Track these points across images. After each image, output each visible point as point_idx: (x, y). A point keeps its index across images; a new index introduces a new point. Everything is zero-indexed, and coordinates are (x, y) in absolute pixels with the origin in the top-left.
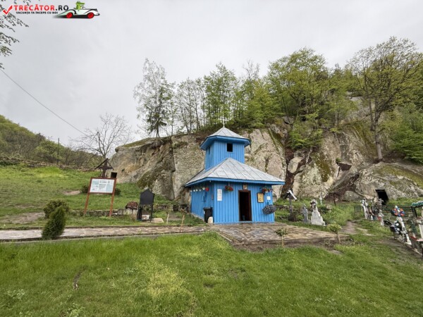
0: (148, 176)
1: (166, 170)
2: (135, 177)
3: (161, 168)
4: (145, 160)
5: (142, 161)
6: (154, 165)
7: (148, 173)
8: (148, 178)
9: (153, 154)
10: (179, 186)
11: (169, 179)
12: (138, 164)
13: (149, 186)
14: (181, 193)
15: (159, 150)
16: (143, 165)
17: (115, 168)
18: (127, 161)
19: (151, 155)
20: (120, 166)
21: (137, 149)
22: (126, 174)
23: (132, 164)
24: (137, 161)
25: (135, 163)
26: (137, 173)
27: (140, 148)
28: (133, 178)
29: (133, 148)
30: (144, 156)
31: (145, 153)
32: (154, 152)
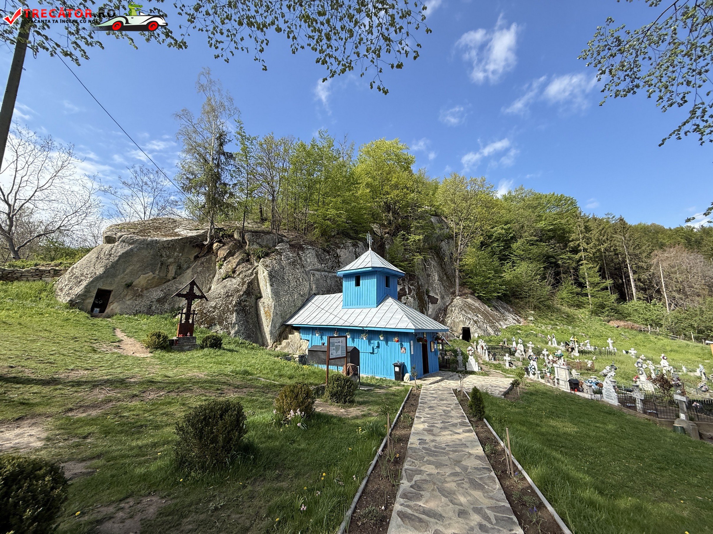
4: (180, 267)
9: (198, 257)
11: (253, 310)
16: (174, 278)
17: (110, 280)
18: (140, 267)
19: (192, 259)
20: (122, 275)
21: (165, 245)
22: (138, 294)
23: (151, 273)
24: (161, 268)
25: (157, 272)
26: (165, 293)
27: (172, 243)
28: (155, 303)
29: (156, 240)
30: (178, 259)
31: (181, 254)
32: (199, 254)
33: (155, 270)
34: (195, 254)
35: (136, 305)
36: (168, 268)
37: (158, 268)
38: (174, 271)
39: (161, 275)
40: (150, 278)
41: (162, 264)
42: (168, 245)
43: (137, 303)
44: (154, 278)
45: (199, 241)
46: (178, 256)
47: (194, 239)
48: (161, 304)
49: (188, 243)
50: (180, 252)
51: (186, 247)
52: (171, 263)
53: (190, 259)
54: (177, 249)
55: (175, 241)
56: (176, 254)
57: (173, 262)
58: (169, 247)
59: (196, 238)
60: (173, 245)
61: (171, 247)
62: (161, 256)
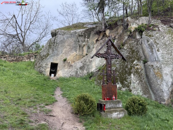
4: (89, 48)
10: (170, 84)
15: (104, 36)
16: (87, 55)
17: (56, 57)
18: (69, 49)
19: (95, 42)
20: (61, 54)
21: (80, 34)
22: (70, 65)
23: (75, 52)
24: (79, 49)
25: (78, 51)
26: (83, 64)
27: (83, 32)
28: (79, 70)
29: (75, 32)
30: (88, 43)
31: (89, 39)
32: (98, 38)
33: (77, 51)
34: (96, 39)
35: (70, 71)
36: (83, 49)
37: (78, 49)
38: (86, 50)
39: (80, 53)
40: (75, 55)
41: (80, 47)
42: (81, 34)
43: (70, 70)
44: (77, 55)
45: (98, 30)
46: (87, 41)
47: (95, 29)
48: (82, 70)
49: (92, 32)
50: (88, 38)
51: (91, 34)
52: (84, 45)
53: (94, 42)
54: (87, 36)
55: (85, 31)
56: (86, 39)
57: (85, 44)
58: (82, 36)
59: (96, 28)
60: (84, 34)
61: (83, 35)
62: (79, 41)
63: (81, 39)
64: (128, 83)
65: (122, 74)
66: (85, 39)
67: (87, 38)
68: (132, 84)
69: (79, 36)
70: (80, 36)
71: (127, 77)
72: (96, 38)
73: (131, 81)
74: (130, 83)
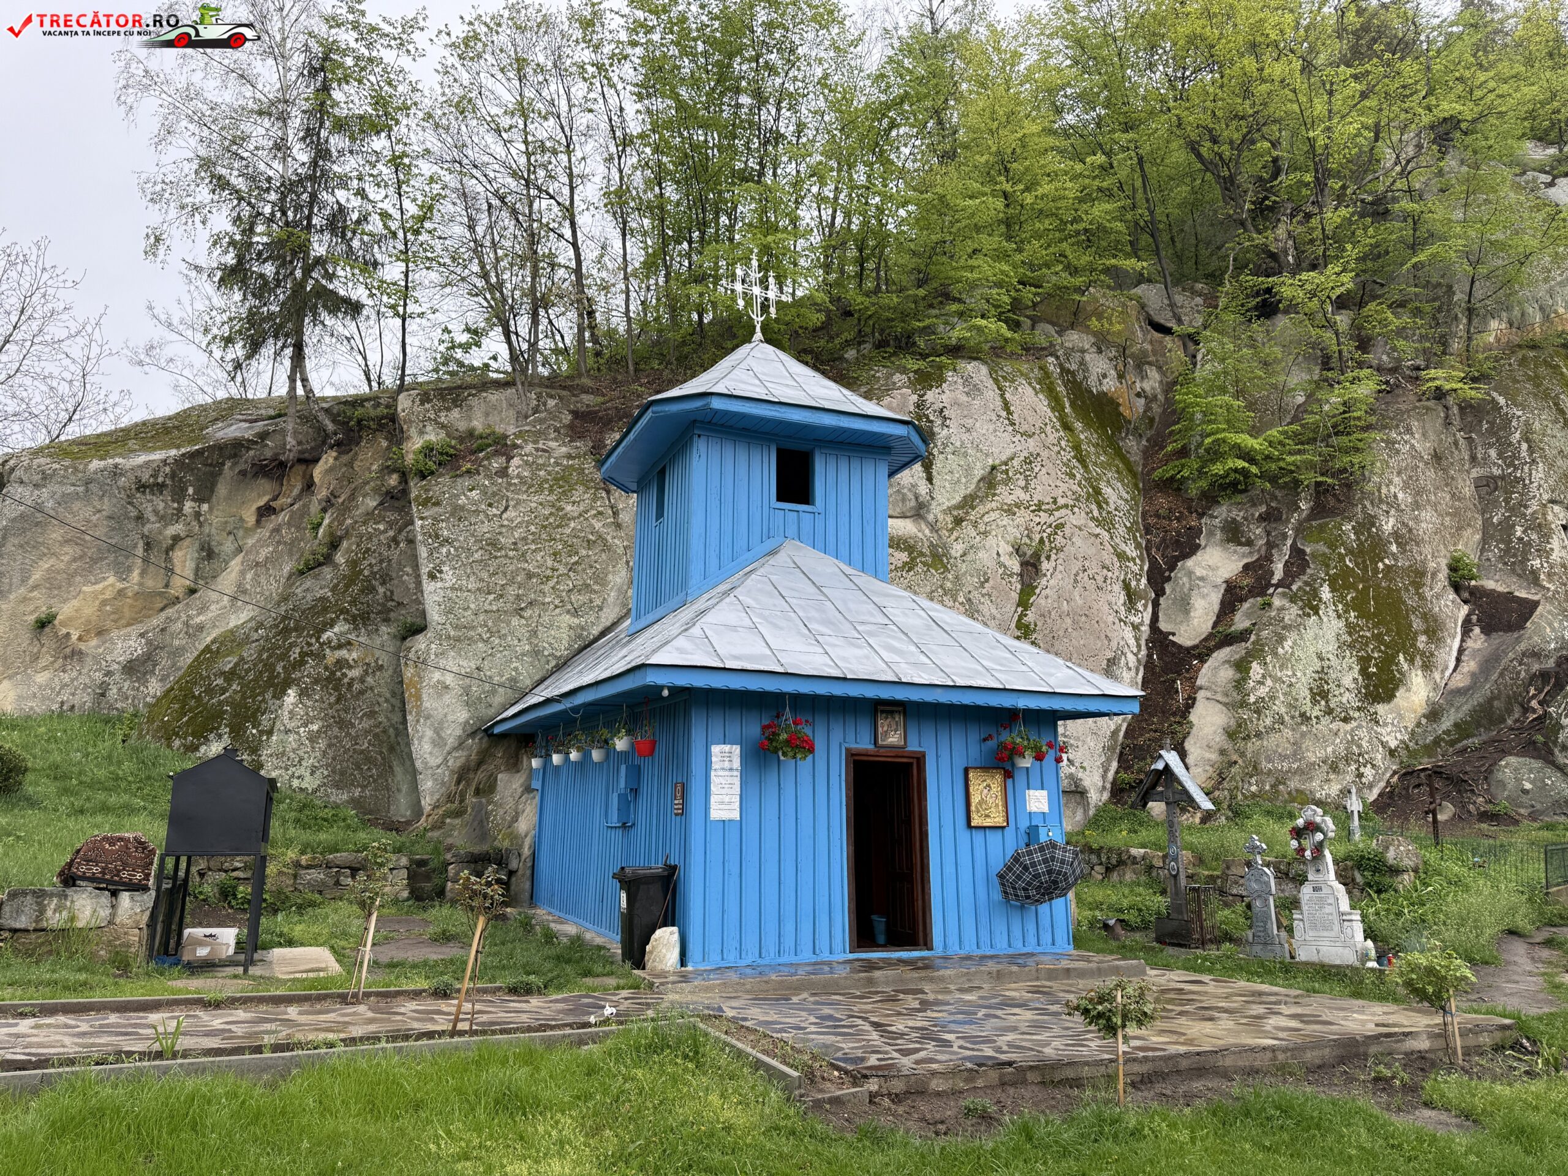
0: (228, 663)
1: (361, 619)
2: (135, 669)
3: (322, 606)
4: (208, 553)
5: (185, 560)
6: (272, 586)
7: (231, 641)
8: (230, 676)
9: (266, 512)
10: (452, 733)
11: (379, 683)
12: (153, 583)
13: (237, 731)
14: (463, 775)
15: (309, 486)
16: (192, 591)
18: (74, 560)
19: (250, 518)
20: (23, 590)
21: (145, 477)
22: (68, 651)
23: (112, 580)
24: (145, 560)
25: (135, 575)
26: (149, 643)
27: (168, 469)
28: (117, 677)
29: (116, 466)
30: (201, 525)
31: (205, 507)
32: (275, 499)
33: (129, 569)
34: (261, 503)
35: (64, 686)
36: (168, 559)
37: (138, 561)
38: (190, 565)
39: (150, 583)
40: (108, 595)
41: (148, 546)
42: (154, 476)
43: (65, 678)
44: (121, 593)
45: (268, 454)
46: (198, 515)
47: (248, 449)
48: (138, 680)
49: (228, 464)
50: (200, 499)
51: (221, 479)
52: (176, 539)
53: (241, 519)
54: (191, 491)
55: (179, 462)
56: (188, 506)
57: (182, 535)
58: (161, 487)
59: (256, 443)
60: (173, 475)
61: (168, 482)
62: (140, 518)
63: (154, 504)
64: (261, 733)
65: (253, 690)
66: (181, 503)
67: (194, 500)
68: (274, 738)
69: (142, 487)
70: (144, 486)
71: (263, 706)
72: (259, 496)
73: (278, 723)
74: (270, 733)
